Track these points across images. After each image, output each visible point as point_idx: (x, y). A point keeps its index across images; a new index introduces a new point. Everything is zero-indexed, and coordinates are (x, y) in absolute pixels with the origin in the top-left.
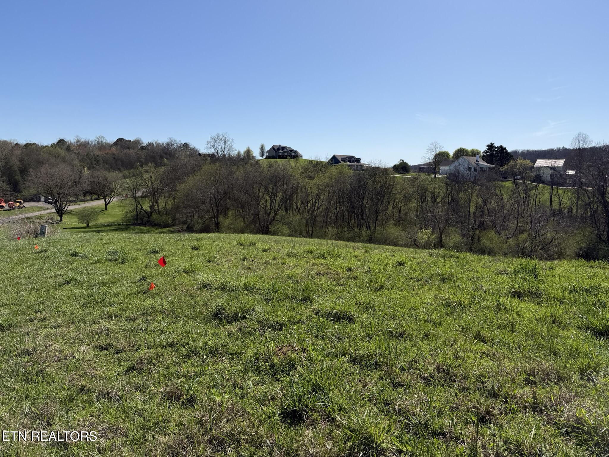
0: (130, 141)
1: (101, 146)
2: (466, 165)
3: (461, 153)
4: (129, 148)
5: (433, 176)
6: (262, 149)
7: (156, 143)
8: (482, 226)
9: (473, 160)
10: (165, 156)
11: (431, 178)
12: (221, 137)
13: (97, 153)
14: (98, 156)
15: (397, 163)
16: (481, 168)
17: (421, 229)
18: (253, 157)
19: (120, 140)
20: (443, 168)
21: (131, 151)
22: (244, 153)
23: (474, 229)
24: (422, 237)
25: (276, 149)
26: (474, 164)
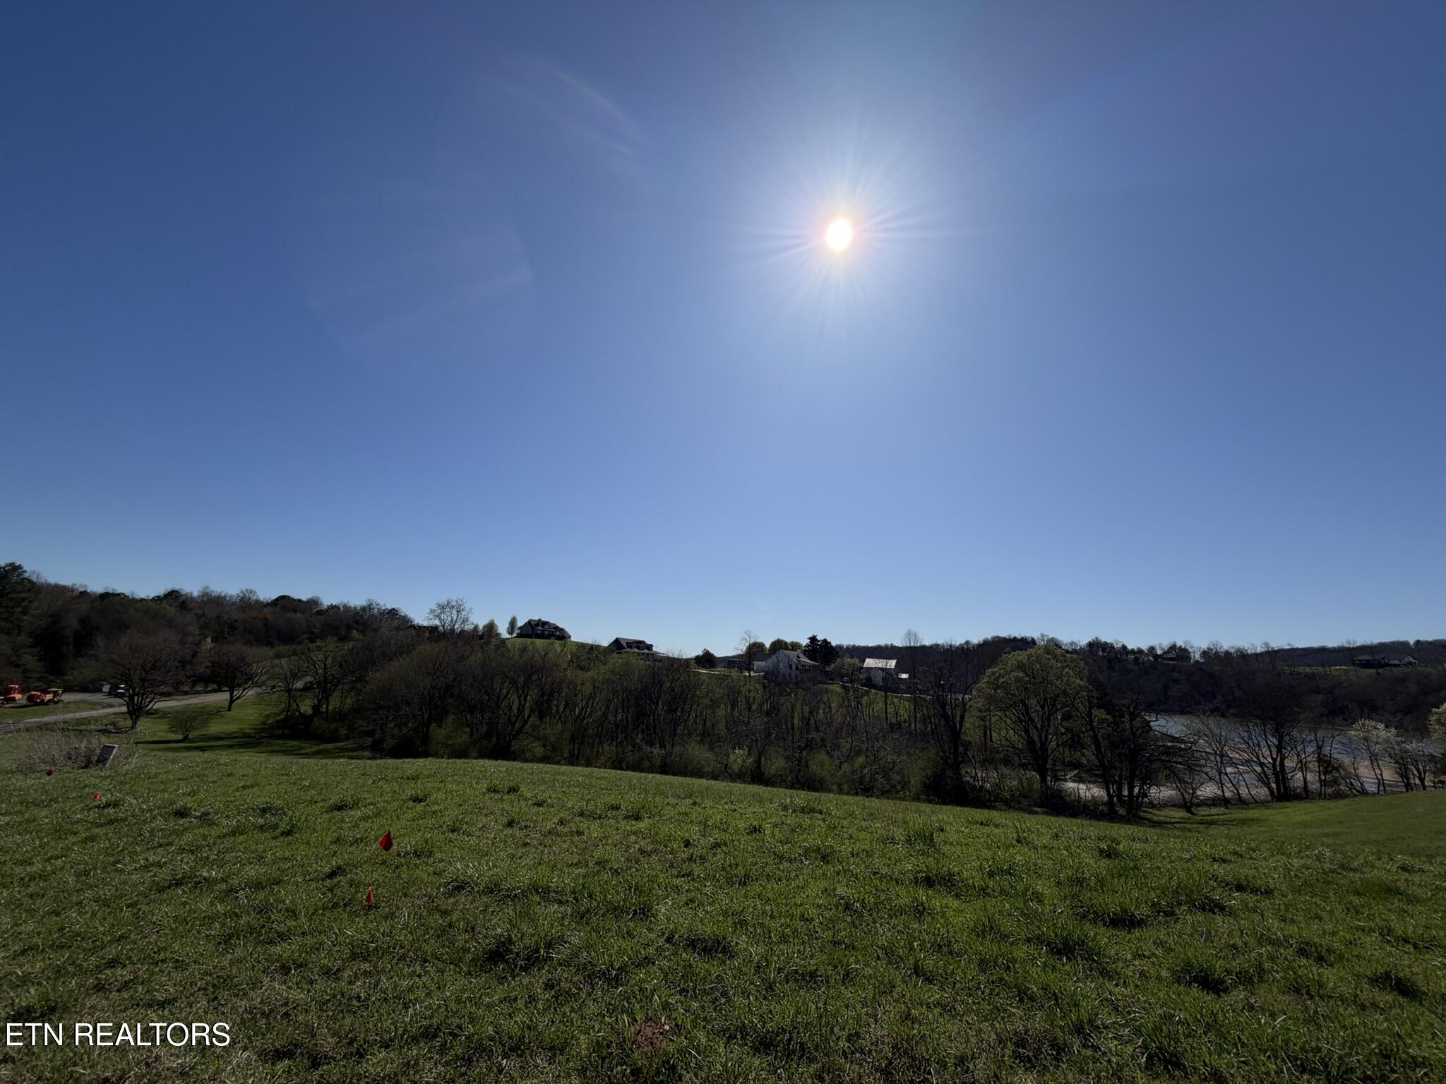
0: (300, 601)
1: (246, 604)
2: (785, 661)
3: (779, 645)
4: (295, 611)
5: (747, 674)
6: (513, 623)
7: (345, 606)
8: (809, 745)
9: (793, 654)
10: (355, 625)
11: (745, 677)
12: (454, 603)
13: (235, 616)
14: (236, 621)
15: (701, 654)
16: (803, 666)
17: (734, 748)
18: (498, 635)
19: (283, 598)
20: (757, 664)
21: (299, 615)
22: (484, 627)
23: (801, 749)
24: (735, 761)
25: (533, 624)
26: (795, 661)
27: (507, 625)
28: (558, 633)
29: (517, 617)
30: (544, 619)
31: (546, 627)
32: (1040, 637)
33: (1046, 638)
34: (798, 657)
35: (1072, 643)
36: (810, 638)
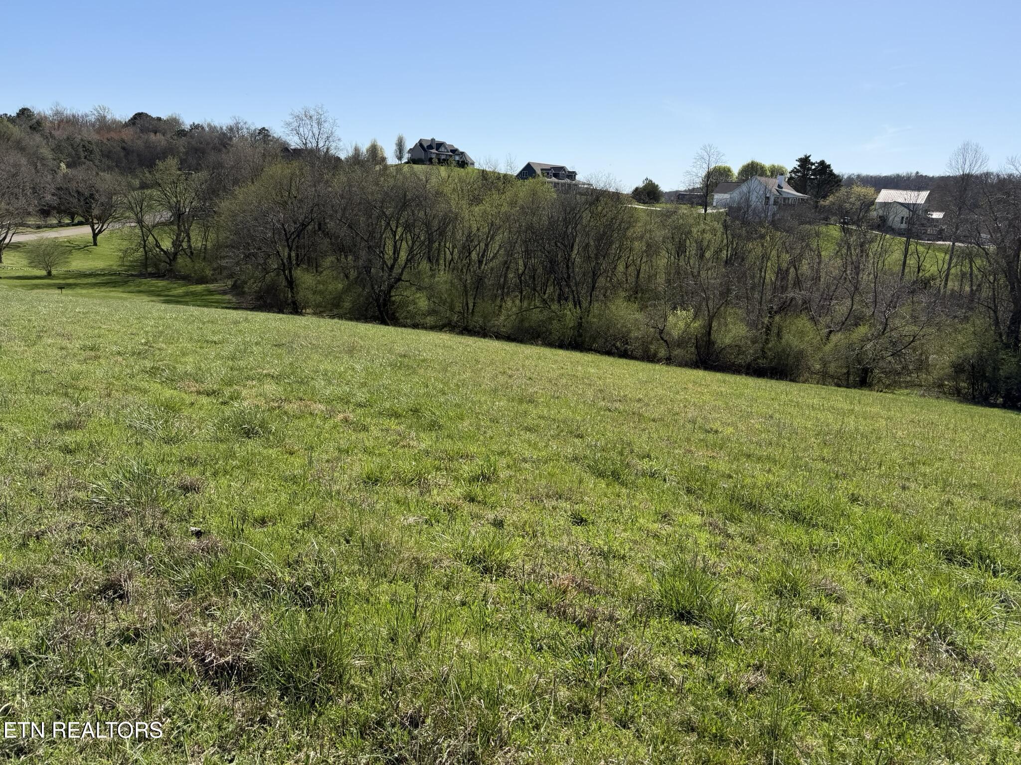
0: (159, 119)
1: (104, 125)
2: (761, 192)
3: (752, 170)
4: (155, 132)
5: (702, 211)
6: (400, 145)
7: (209, 125)
8: (785, 308)
9: (773, 183)
11: (700, 214)
12: (312, 113)
14: (89, 142)
16: (785, 199)
17: (675, 308)
18: (384, 159)
20: (718, 197)
21: (159, 137)
22: (367, 150)
23: (772, 313)
24: (675, 324)
25: (425, 146)
26: (774, 191)
27: (394, 147)
28: (457, 158)
29: (405, 136)
30: (439, 139)
31: (442, 149)
34: (779, 186)
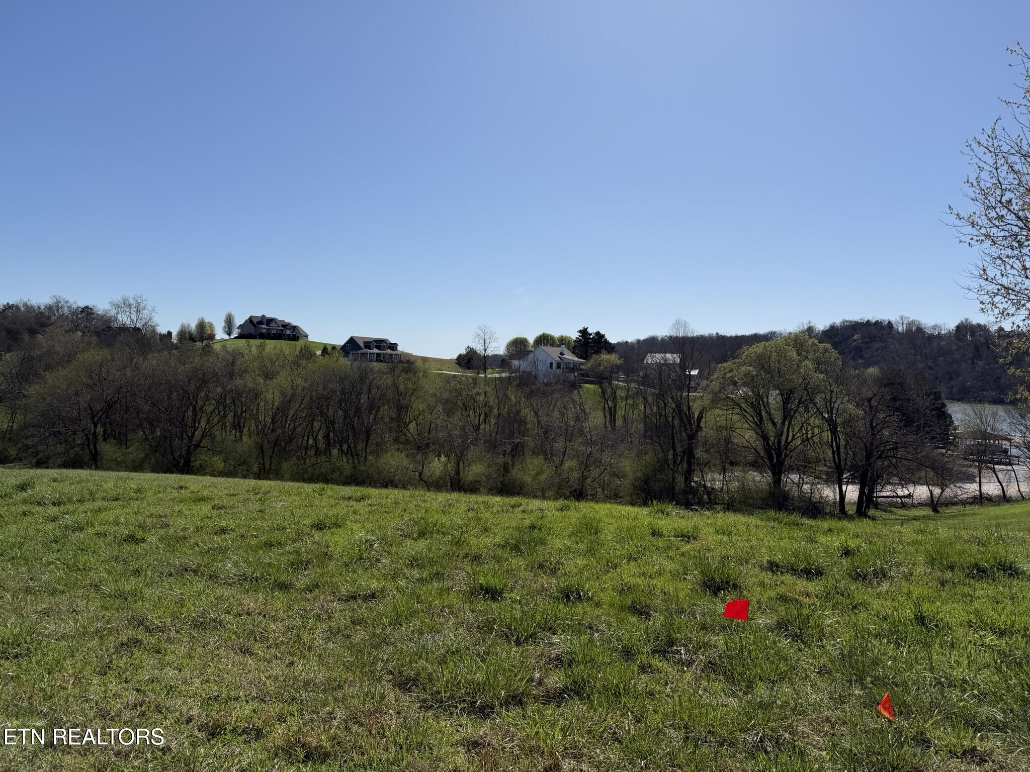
6: (229, 321)
10: (40, 330)
15: (463, 351)
18: (214, 336)
25: (255, 322)
27: (223, 324)
28: (288, 332)
29: (234, 313)
30: (269, 315)
31: (273, 324)
32: (899, 319)
33: (905, 322)
34: (562, 353)
35: (935, 327)
36: (580, 331)
